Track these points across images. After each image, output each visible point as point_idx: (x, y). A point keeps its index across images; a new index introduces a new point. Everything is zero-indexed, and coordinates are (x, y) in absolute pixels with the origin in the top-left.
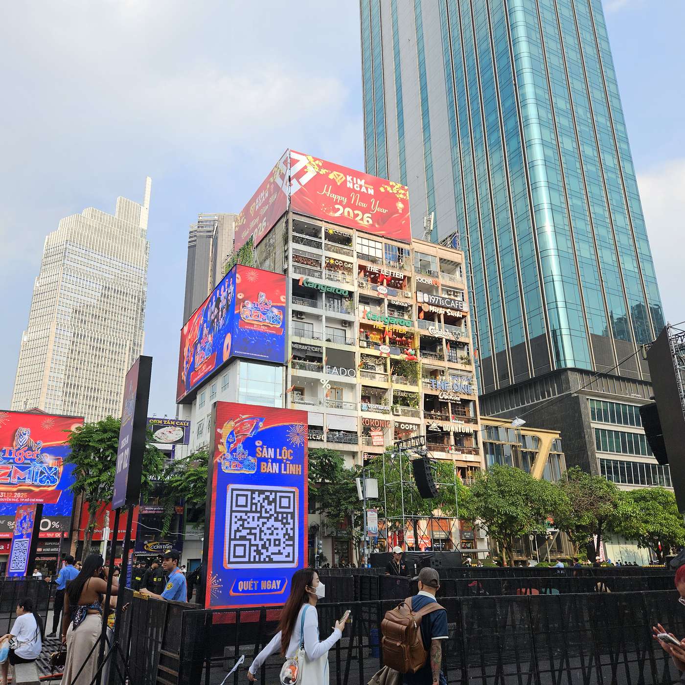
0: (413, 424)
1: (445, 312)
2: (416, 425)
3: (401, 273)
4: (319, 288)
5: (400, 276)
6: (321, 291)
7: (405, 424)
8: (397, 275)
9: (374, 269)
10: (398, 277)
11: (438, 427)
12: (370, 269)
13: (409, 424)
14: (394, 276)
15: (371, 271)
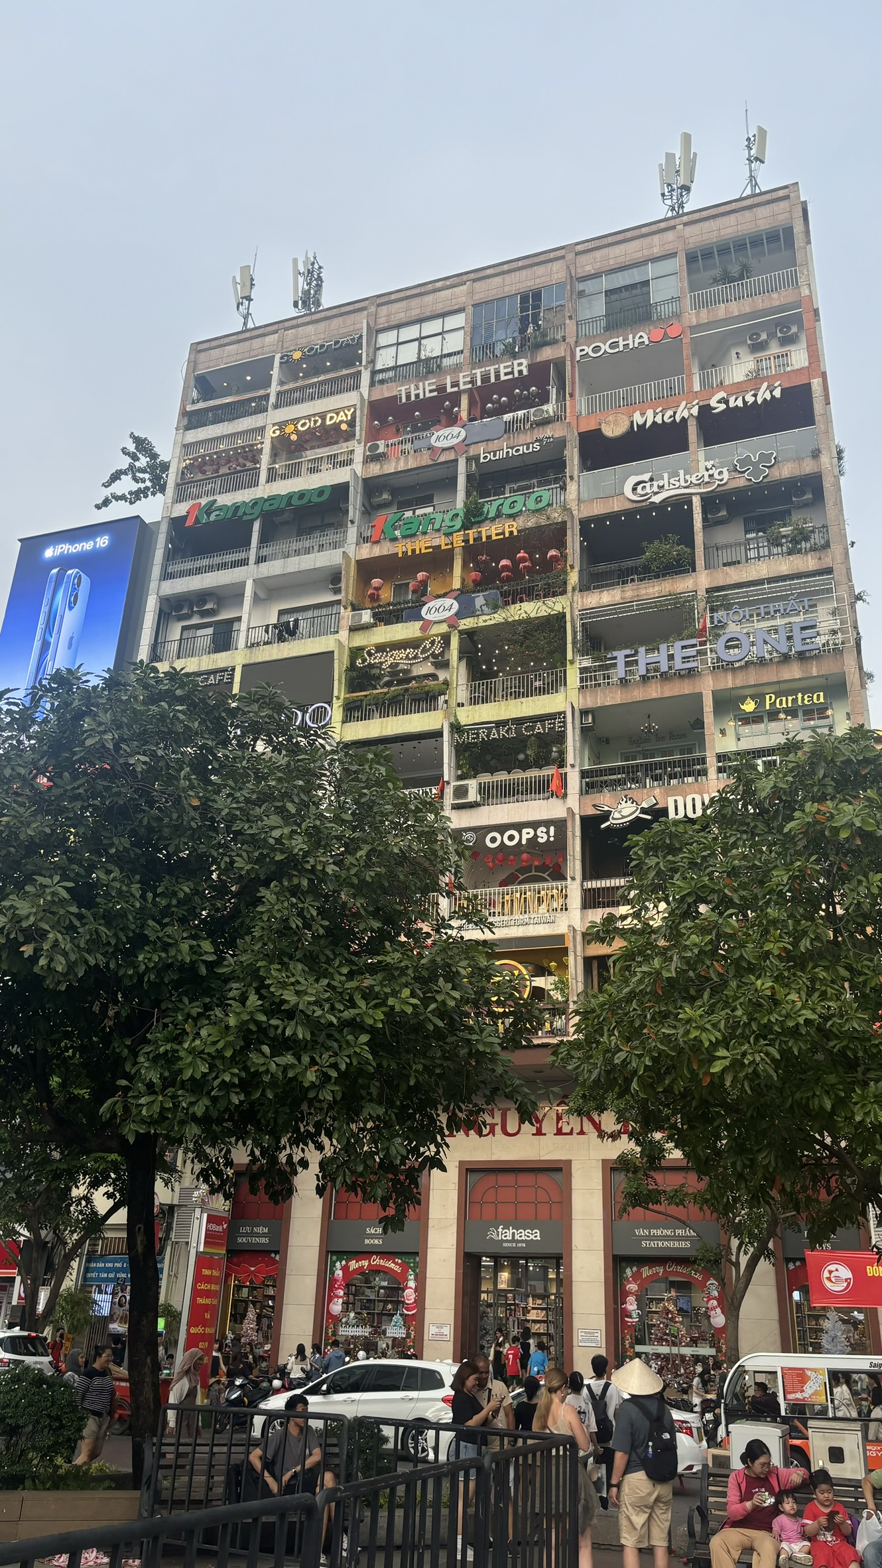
0: (535, 825)
1: (705, 410)
2: (547, 823)
3: (516, 362)
4: (240, 513)
5: (516, 369)
6: (245, 518)
7: (502, 829)
8: (502, 371)
9: (421, 392)
10: (510, 377)
11: (644, 811)
12: (408, 397)
13: (519, 827)
14: (493, 380)
15: (413, 398)
